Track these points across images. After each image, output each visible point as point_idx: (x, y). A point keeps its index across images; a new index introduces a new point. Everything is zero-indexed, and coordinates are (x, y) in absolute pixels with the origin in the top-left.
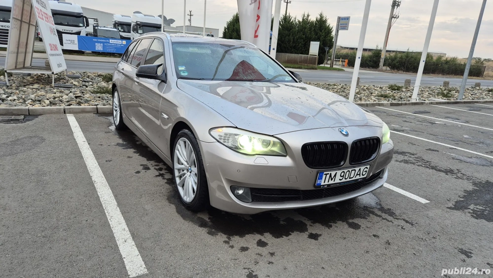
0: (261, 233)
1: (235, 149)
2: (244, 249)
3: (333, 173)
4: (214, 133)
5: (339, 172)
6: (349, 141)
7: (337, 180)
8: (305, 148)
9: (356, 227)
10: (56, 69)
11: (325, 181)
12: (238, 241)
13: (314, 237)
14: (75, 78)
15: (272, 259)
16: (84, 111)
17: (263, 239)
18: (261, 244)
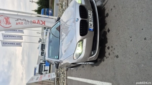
0: (105, 46)
1: (80, 54)
2: (109, 54)
3: (90, 25)
4: (75, 58)
5: (90, 23)
6: (80, 19)
7: (92, 23)
8: (81, 35)
9: (107, 15)
10: (55, 76)
11: (92, 28)
12: (107, 54)
13: (109, 31)
14: (57, 71)
15: (113, 48)
16: (67, 74)
17: (107, 47)
18: (108, 48)
